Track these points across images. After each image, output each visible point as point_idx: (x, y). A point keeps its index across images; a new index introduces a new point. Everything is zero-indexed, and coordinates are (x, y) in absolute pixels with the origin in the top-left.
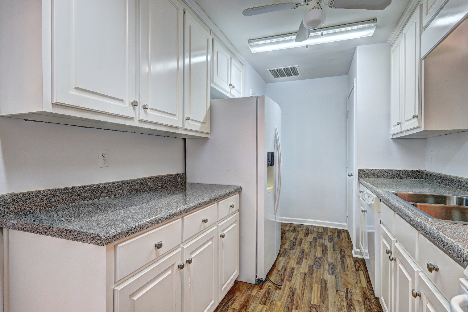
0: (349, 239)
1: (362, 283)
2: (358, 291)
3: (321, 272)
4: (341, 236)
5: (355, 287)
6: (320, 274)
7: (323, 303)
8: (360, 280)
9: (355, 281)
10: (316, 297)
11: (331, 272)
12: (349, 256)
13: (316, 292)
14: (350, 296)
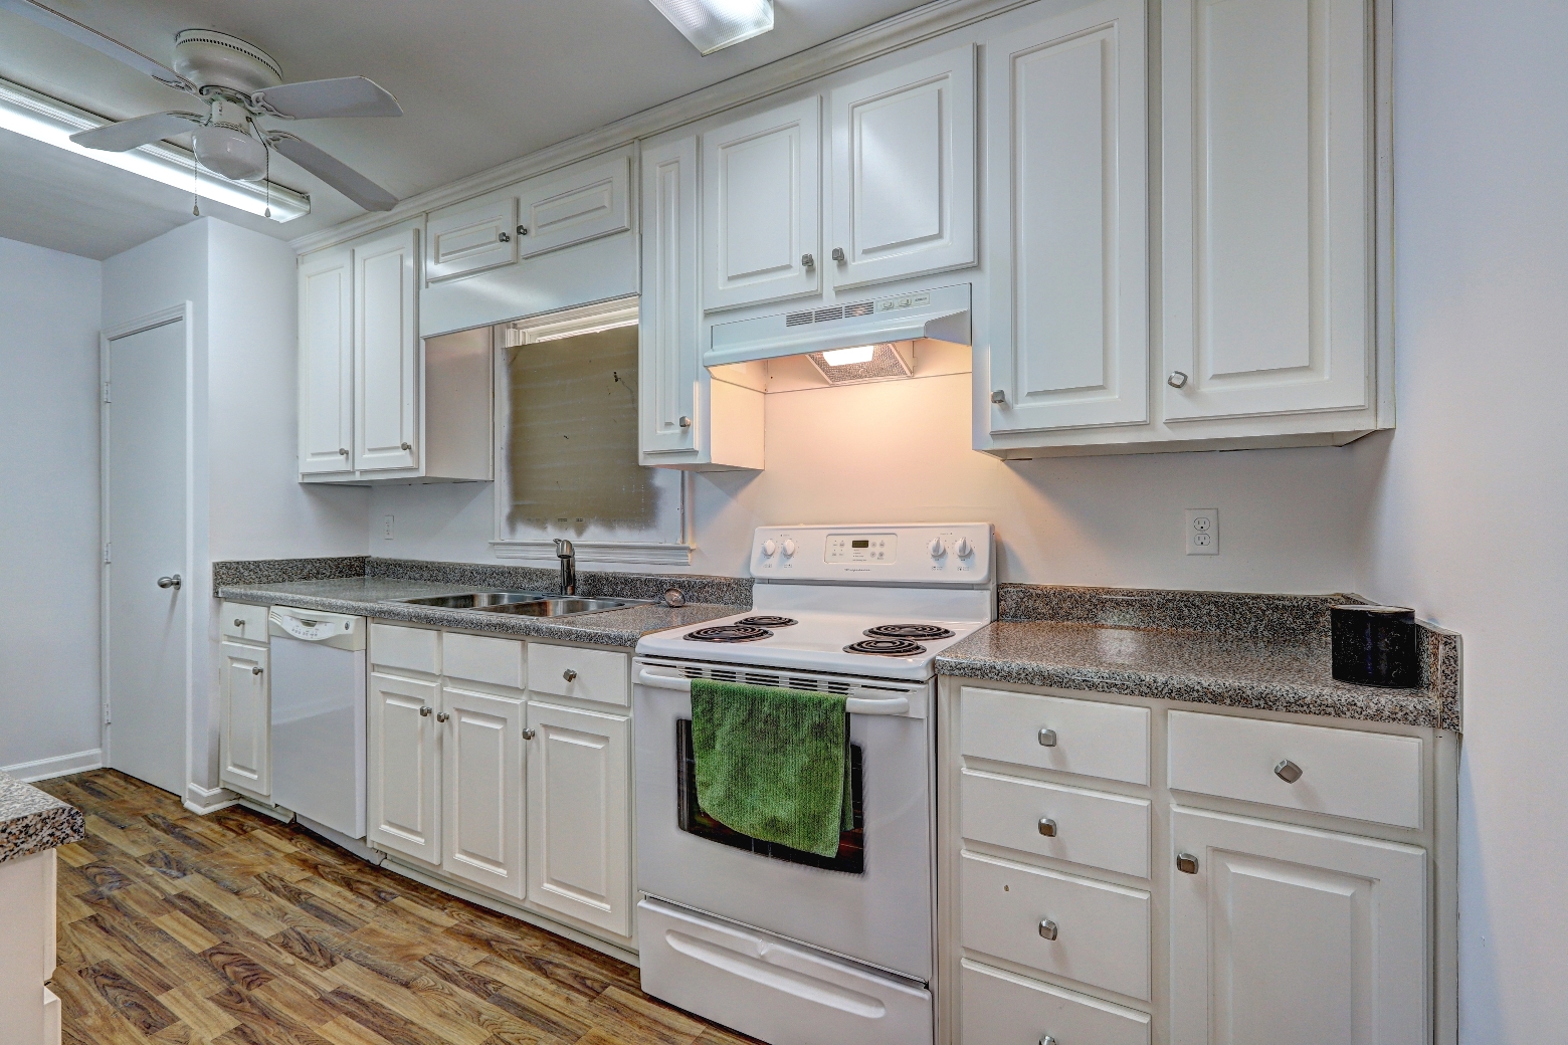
0: (138, 783)
1: (282, 848)
2: (287, 865)
3: (141, 887)
4: (102, 789)
5: (272, 863)
6: (147, 892)
7: (227, 931)
8: (271, 846)
9: (262, 855)
10: (194, 937)
11: (174, 873)
12: (185, 818)
13: (179, 928)
14: (276, 883)
